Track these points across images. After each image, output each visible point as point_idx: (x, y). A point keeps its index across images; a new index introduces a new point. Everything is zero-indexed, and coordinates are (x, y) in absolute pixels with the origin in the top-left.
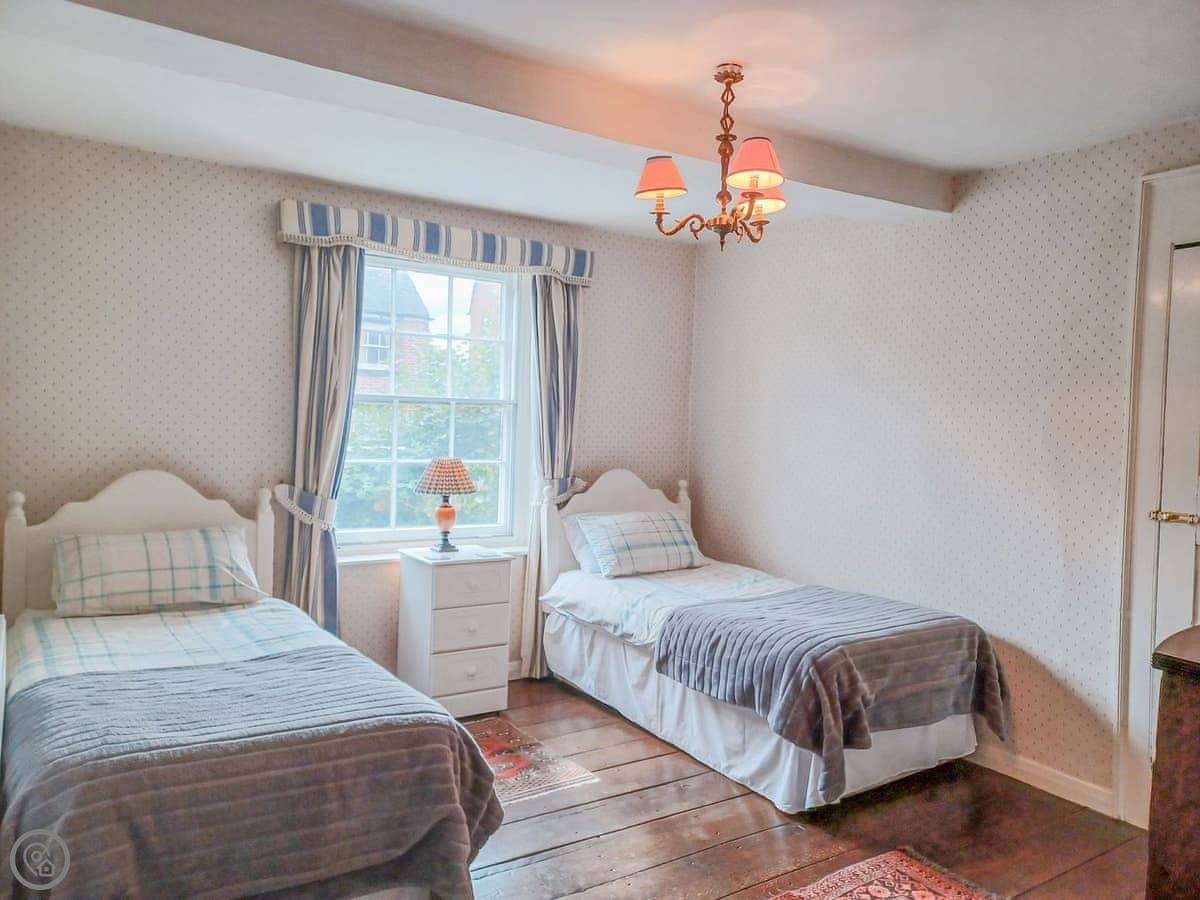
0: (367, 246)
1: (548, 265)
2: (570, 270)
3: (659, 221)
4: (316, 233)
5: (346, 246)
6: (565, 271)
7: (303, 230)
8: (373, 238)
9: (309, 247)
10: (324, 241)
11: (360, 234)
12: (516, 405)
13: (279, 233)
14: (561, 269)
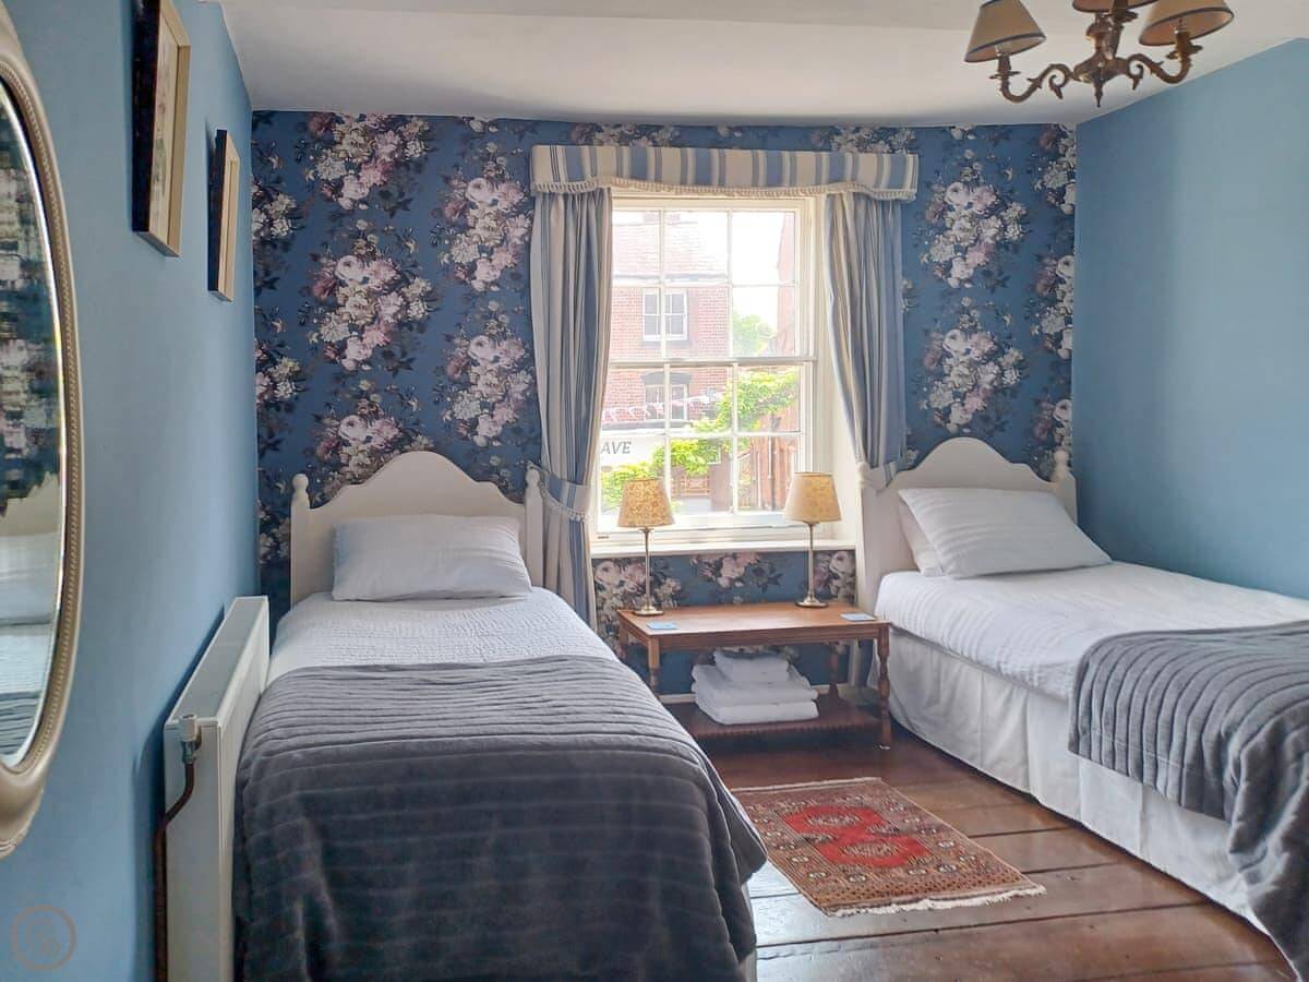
1: (854, 179)
2: (885, 180)
3: (1005, 88)
6: (877, 185)
7: (557, 178)
8: (628, 176)
12: (815, 363)
14: (870, 182)
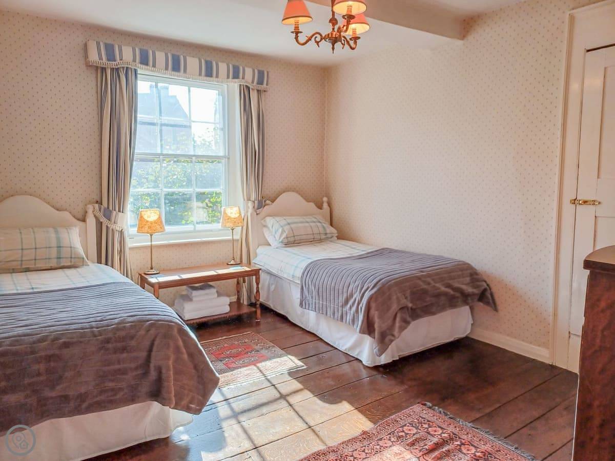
0: (139, 67)
1: (243, 78)
2: (256, 82)
3: (296, 37)
4: (108, 60)
5: (127, 68)
6: (253, 82)
7: (101, 58)
8: (141, 63)
9: (105, 68)
10: (113, 64)
11: (134, 60)
12: (229, 158)
13: (87, 59)
14: (250, 81)
